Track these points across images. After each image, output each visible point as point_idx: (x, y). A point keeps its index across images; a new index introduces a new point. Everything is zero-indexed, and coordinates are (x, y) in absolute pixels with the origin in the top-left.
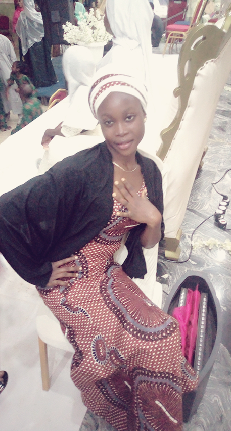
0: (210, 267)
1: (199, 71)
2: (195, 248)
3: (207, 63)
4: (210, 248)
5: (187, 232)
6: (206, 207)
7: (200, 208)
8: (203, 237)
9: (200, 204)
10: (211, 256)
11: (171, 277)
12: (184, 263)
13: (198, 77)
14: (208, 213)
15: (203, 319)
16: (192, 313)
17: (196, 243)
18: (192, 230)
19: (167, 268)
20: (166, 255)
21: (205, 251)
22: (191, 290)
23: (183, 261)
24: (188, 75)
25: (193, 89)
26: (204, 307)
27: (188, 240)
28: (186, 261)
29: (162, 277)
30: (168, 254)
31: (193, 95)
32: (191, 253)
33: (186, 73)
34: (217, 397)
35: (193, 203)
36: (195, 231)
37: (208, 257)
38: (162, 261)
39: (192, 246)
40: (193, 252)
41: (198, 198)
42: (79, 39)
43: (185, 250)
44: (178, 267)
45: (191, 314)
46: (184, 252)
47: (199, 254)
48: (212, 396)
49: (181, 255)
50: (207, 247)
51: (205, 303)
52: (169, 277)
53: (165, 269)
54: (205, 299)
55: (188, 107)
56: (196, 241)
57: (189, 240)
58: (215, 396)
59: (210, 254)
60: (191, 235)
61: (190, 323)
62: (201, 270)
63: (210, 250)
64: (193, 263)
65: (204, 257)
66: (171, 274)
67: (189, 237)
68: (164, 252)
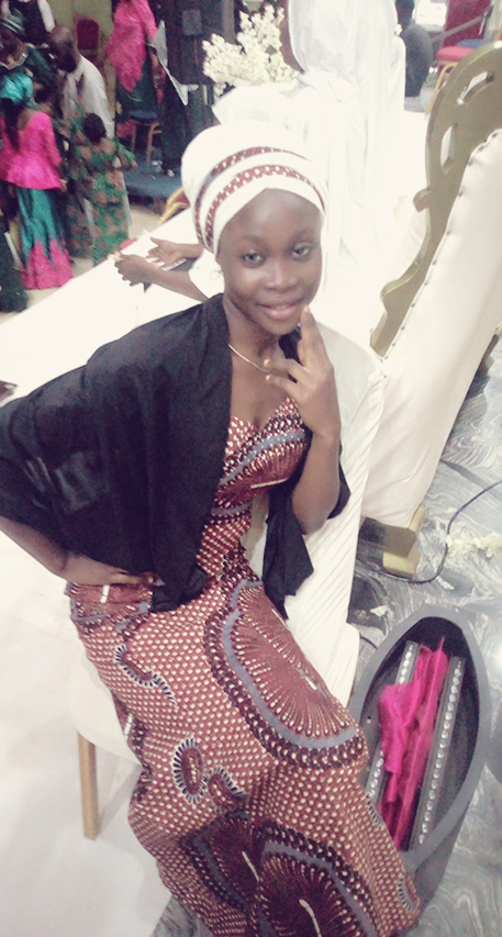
0: (484, 598)
1: (475, 154)
2: (454, 553)
3: (494, 136)
4: (489, 555)
5: (440, 516)
6: (488, 462)
7: (476, 463)
8: (475, 529)
9: (475, 455)
10: (488, 573)
11: (391, 614)
12: (424, 585)
13: (473, 166)
14: (491, 475)
15: (448, 717)
16: (423, 700)
17: (458, 542)
18: (452, 511)
19: (385, 594)
20: (385, 564)
21: (477, 560)
22: (427, 649)
23: (423, 579)
24: (449, 160)
25: (460, 195)
26: (454, 689)
27: (439, 533)
28: (429, 581)
29: (373, 611)
30: (390, 560)
31: (460, 208)
32: (443, 562)
33: (444, 157)
34: (469, 896)
35: (459, 450)
36: (457, 513)
37: (481, 575)
38: (376, 576)
39: (447, 548)
40: (448, 560)
41: (474, 439)
42: (238, 73)
43: (430, 555)
44: (410, 591)
45: (422, 703)
46: (428, 559)
47: (461, 566)
48: (458, 892)
49: (420, 567)
50: (481, 552)
51: (456, 681)
52: (387, 612)
53: (381, 596)
54: (458, 672)
55: (448, 233)
56: (458, 537)
57: (443, 532)
58: (463, 893)
59: (486, 567)
60: (447, 522)
61: (416, 724)
62: (463, 602)
63: (488, 560)
64: (446, 585)
65: (472, 574)
66: (393, 608)
67: (442, 526)
68: (382, 557)
